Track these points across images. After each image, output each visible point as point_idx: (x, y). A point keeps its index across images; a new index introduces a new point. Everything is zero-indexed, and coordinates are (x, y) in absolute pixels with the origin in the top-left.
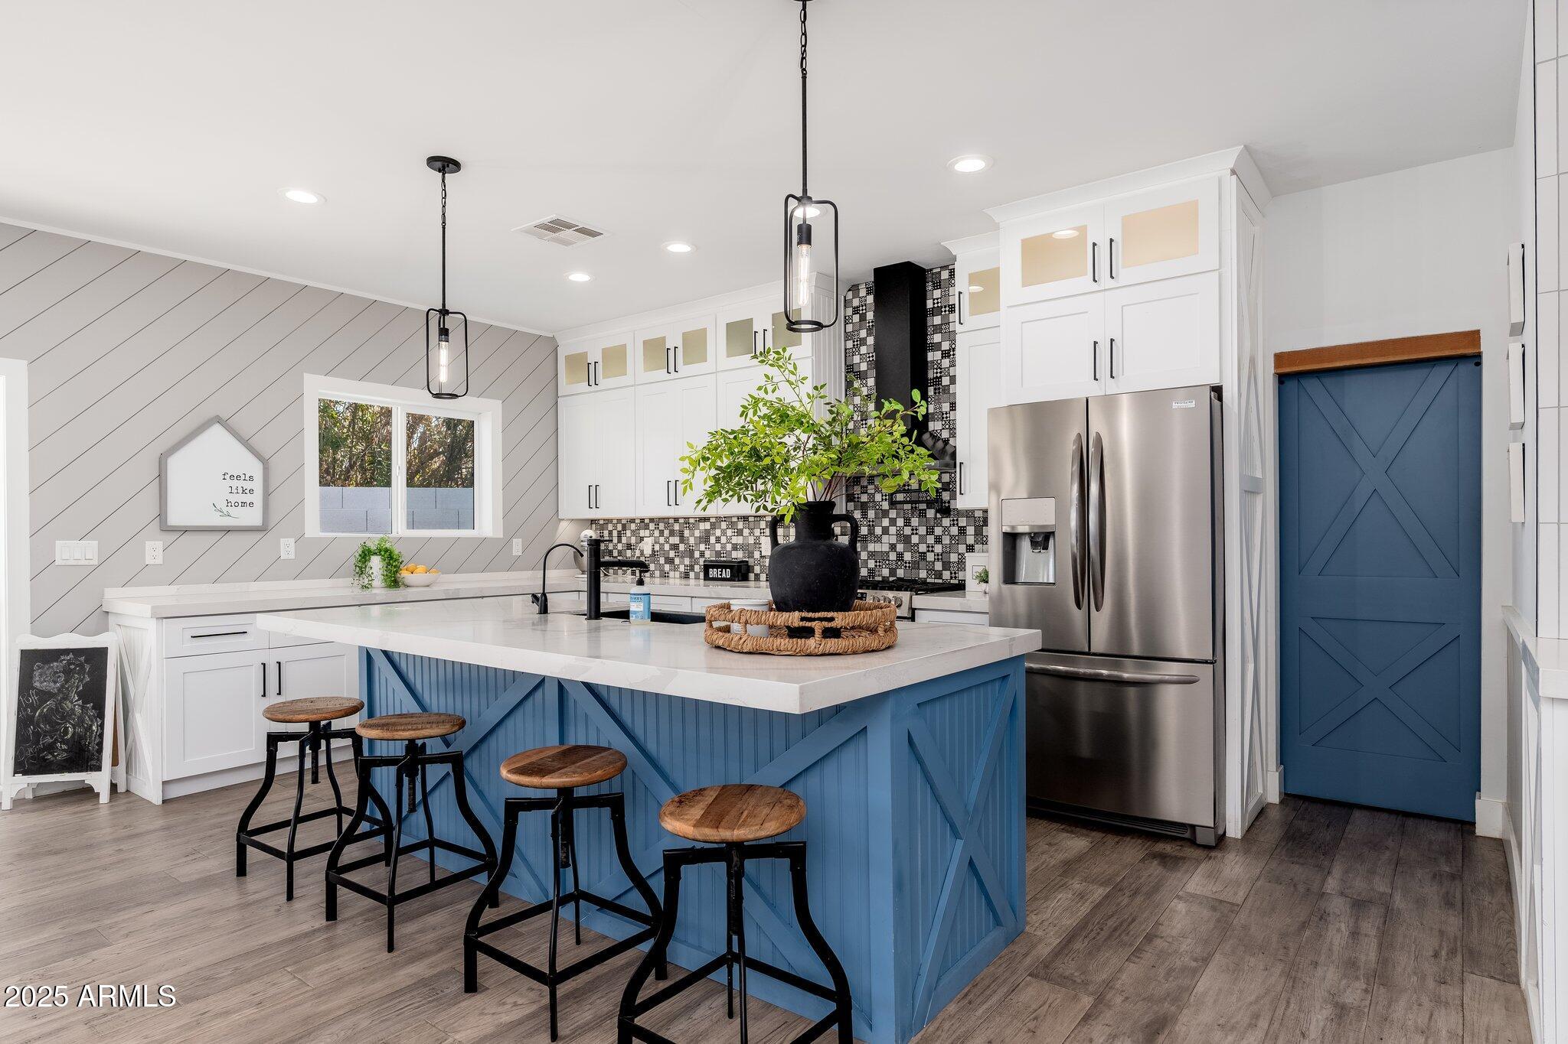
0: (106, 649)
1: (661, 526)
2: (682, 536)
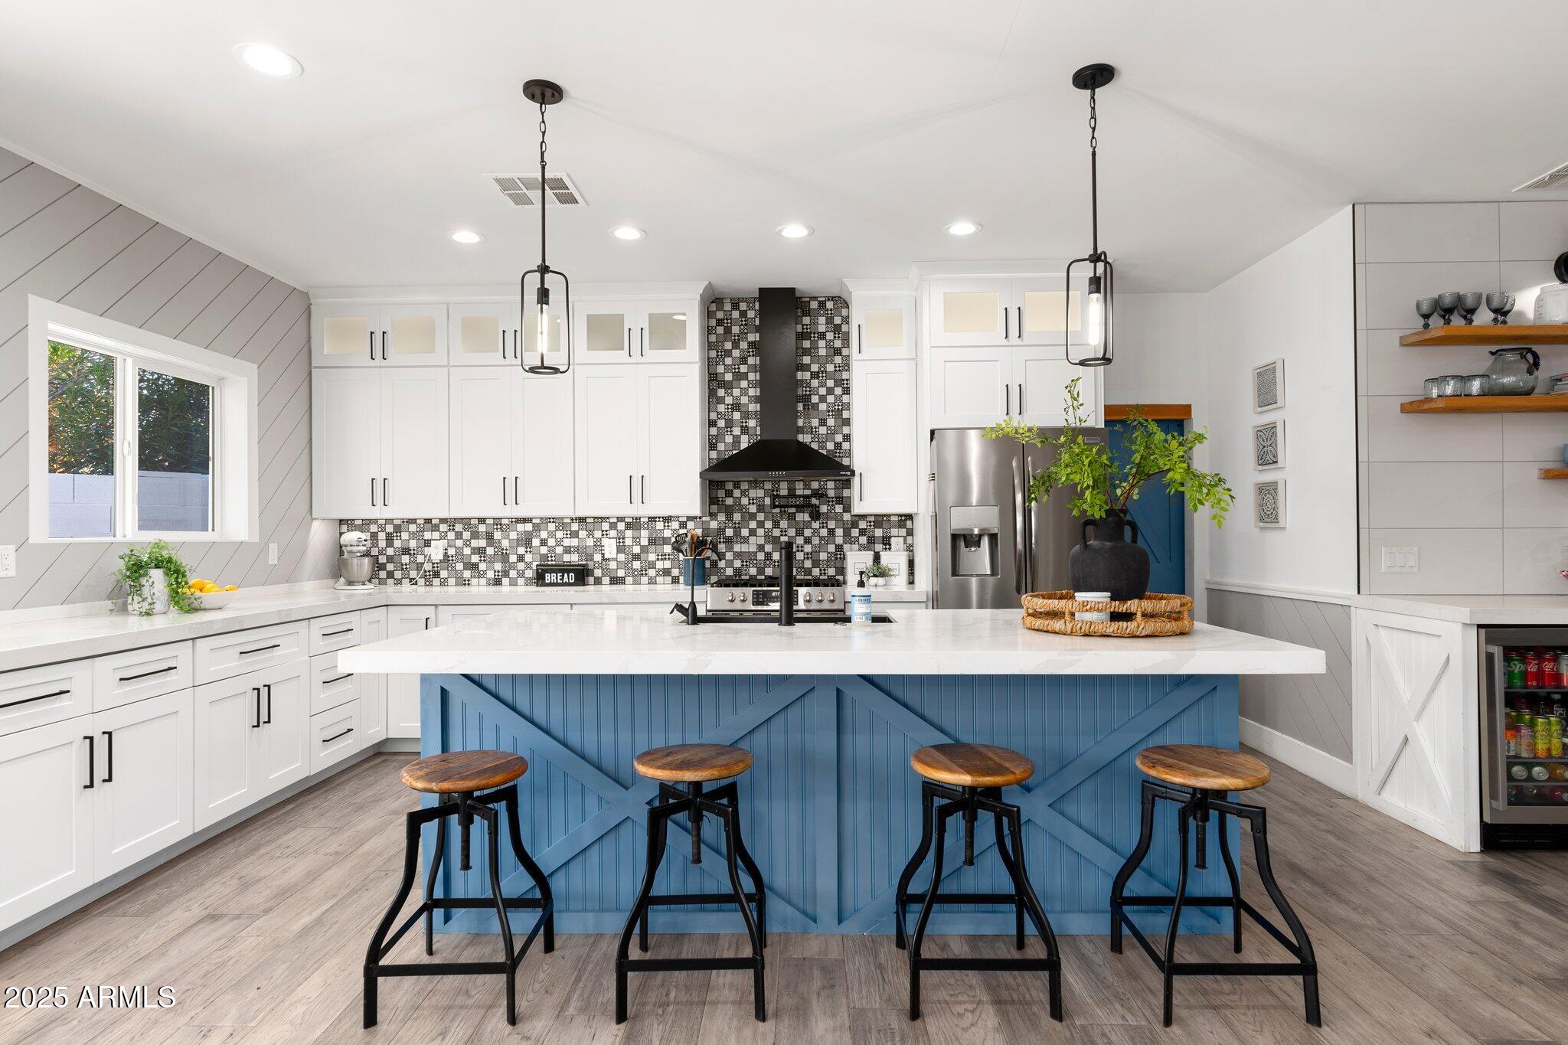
1: (459, 527)
2: (489, 537)
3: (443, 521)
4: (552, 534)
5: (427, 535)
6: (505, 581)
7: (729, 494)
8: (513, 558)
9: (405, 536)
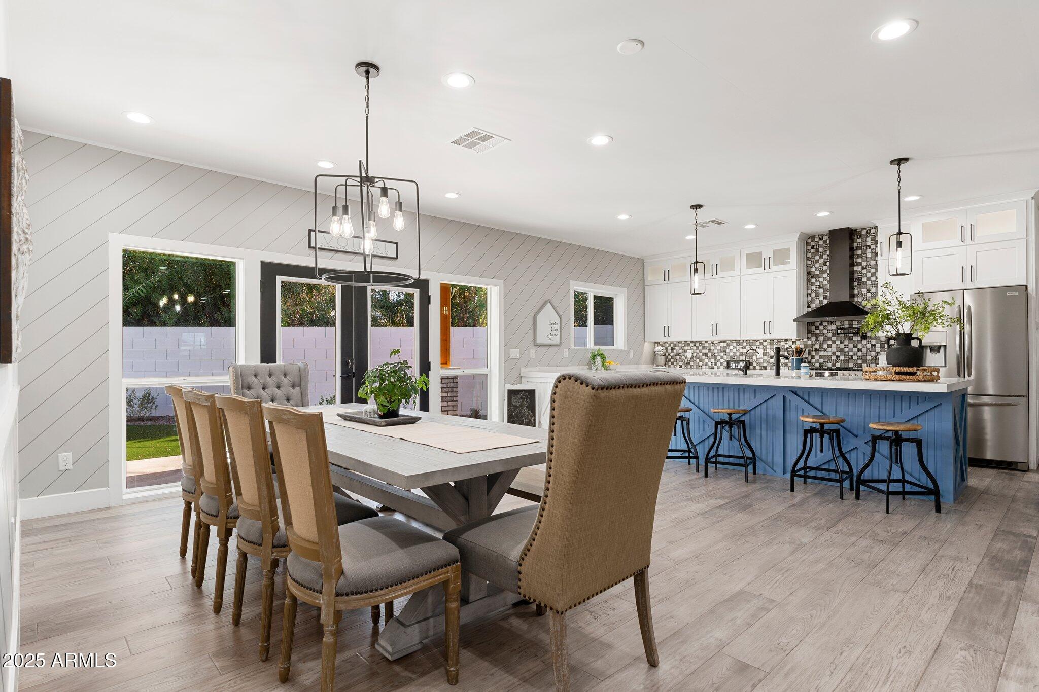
0: (534, 390)
1: (698, 345)
2: (709, 348)
3: (692, 342)
4: (735, 347)
5: (686, 348)
6: (716, 367)
7: (817, 328)
8: (719, 357)
9: (677, 348)
